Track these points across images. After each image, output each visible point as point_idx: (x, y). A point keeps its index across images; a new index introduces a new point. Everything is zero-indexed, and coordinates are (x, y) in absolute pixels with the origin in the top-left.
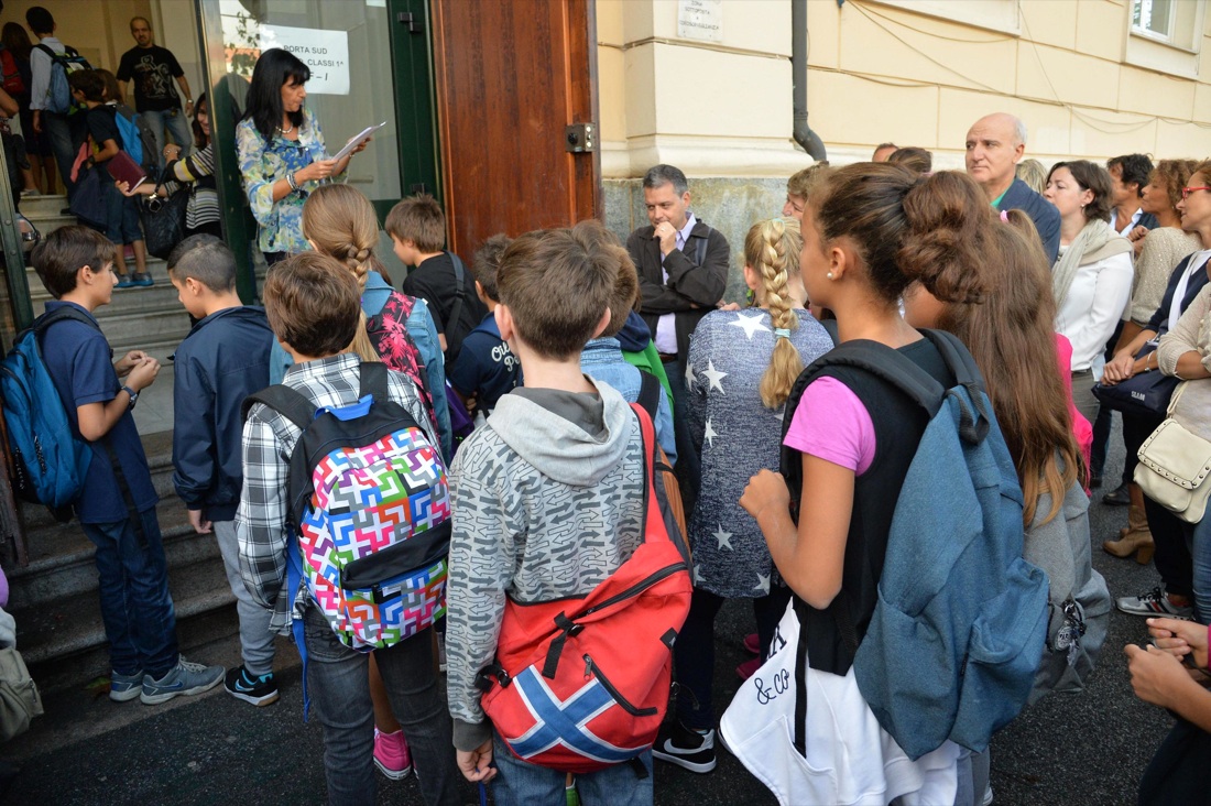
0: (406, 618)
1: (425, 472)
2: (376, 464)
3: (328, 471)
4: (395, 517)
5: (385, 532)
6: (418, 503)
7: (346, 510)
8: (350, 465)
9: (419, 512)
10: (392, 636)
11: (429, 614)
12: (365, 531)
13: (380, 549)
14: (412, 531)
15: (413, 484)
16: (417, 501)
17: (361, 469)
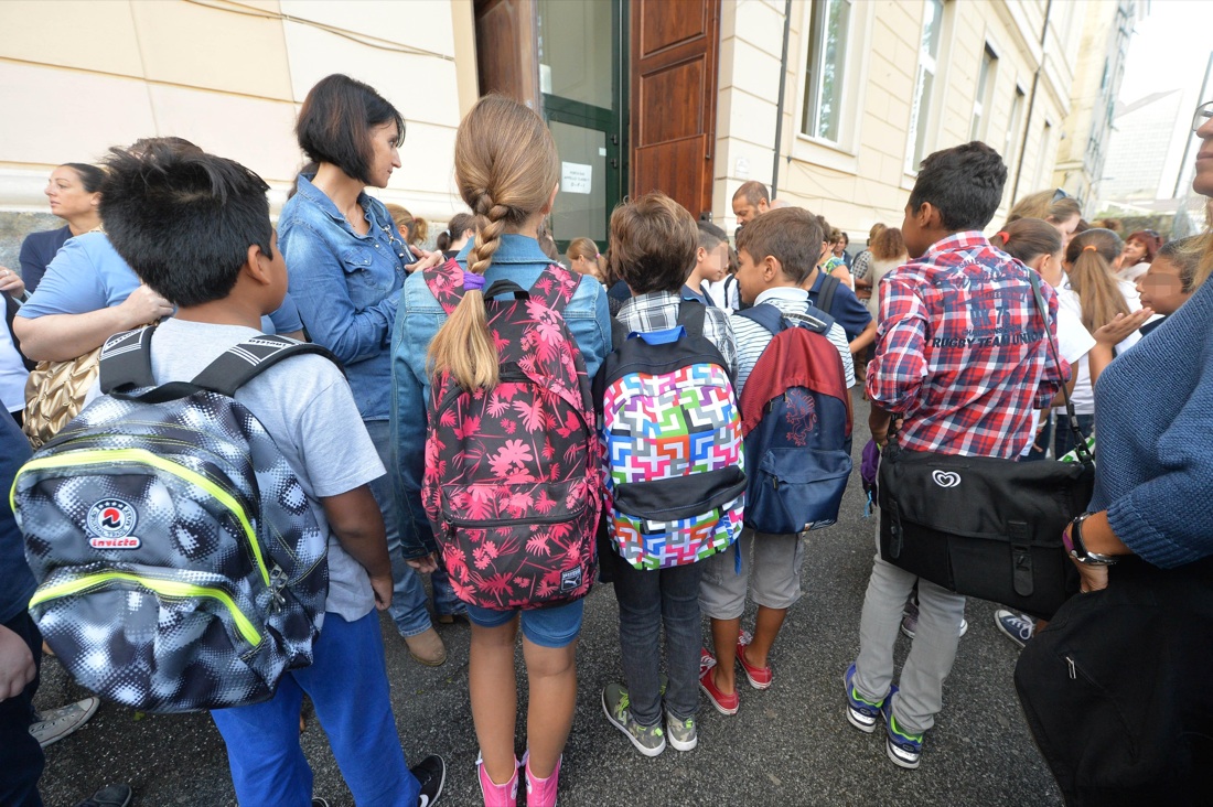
0: (667, 552)
1: (714, 411)
2: (666, 395)
3: (619, 392)
4: (673, 453)
5: (661, 465)
6: (699, 442)
7: (627, 433)
8: (641, 391)
9: (699, 451)
10: (652, 563)
11: (692, 552)
12: (641, 459)
13: (654, 479)
14: (689, 469)
15: (697, 422)
16: (698, 441)
17: (650, 397)
